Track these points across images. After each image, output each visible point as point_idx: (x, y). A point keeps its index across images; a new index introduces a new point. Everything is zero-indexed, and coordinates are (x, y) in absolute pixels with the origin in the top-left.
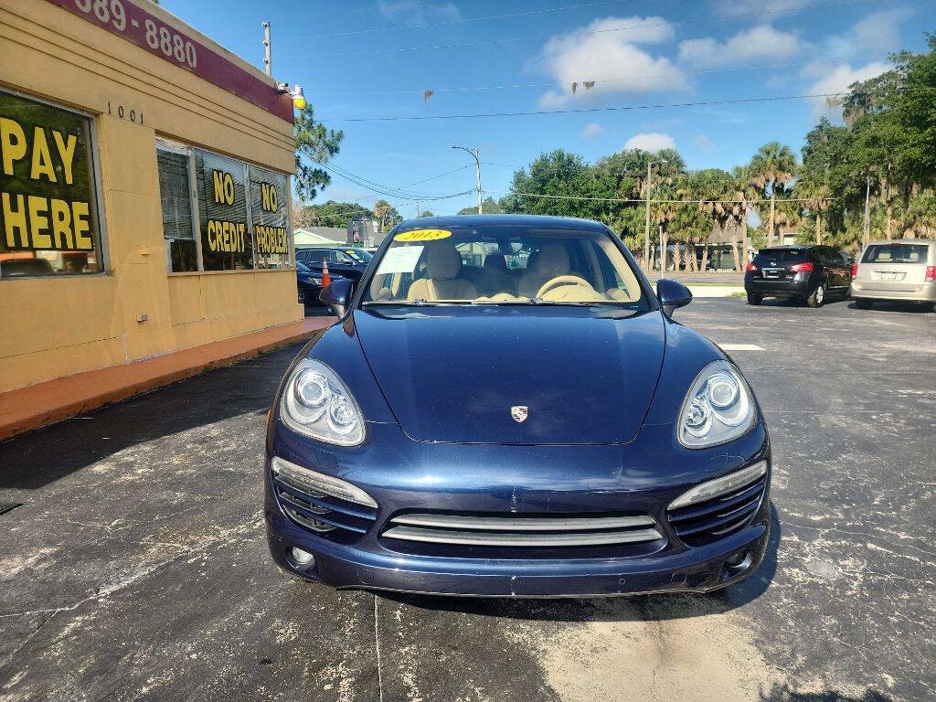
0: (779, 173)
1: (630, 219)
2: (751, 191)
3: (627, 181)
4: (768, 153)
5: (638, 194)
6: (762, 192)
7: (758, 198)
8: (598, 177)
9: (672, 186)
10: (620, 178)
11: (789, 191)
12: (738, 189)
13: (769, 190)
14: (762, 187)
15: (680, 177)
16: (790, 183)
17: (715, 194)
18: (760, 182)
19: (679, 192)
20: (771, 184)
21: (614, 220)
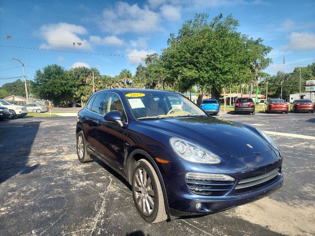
0: (128, 78)
1: (83, 90)
2: (120, 83)
3: (81, 77)
4: (124, 72)
5: (85, 82)
6: (123, 83)
7: (123, 85)
8: (70, 75)
9: (96, 80)
10: (79, 76)
11: (131, 84)
12: (117, 82)
13: (125, 83)
14: (124, 82)
15: (99, 77)
16: (131, 81)
17: (110, 83)
18: (123, 80)
19: (99, 82)
20: (126, 81)
21: (77, 90)
